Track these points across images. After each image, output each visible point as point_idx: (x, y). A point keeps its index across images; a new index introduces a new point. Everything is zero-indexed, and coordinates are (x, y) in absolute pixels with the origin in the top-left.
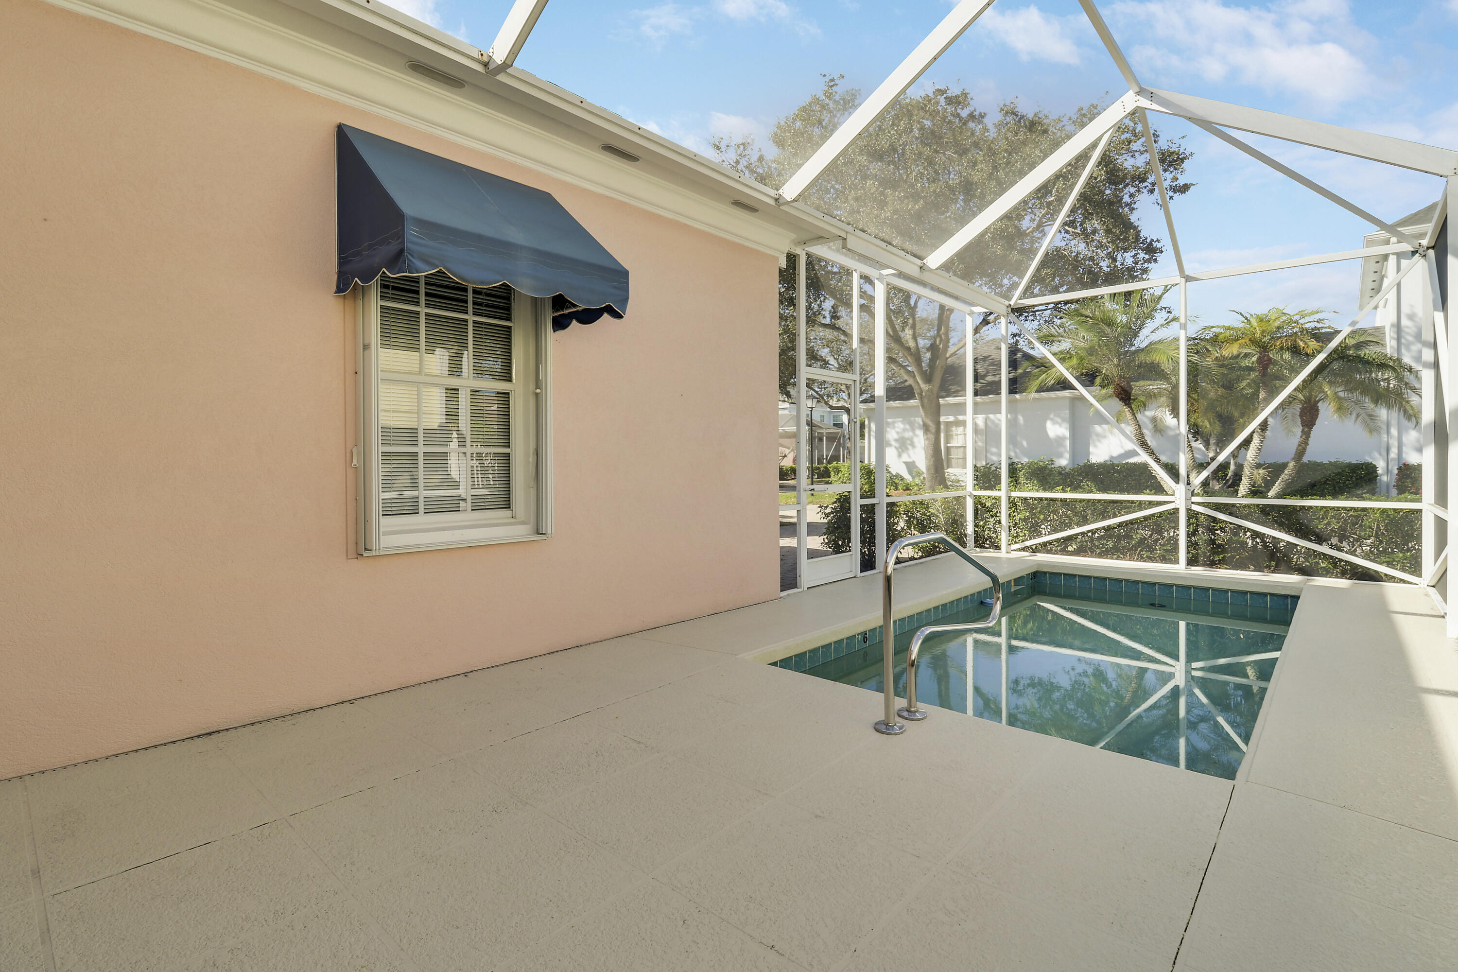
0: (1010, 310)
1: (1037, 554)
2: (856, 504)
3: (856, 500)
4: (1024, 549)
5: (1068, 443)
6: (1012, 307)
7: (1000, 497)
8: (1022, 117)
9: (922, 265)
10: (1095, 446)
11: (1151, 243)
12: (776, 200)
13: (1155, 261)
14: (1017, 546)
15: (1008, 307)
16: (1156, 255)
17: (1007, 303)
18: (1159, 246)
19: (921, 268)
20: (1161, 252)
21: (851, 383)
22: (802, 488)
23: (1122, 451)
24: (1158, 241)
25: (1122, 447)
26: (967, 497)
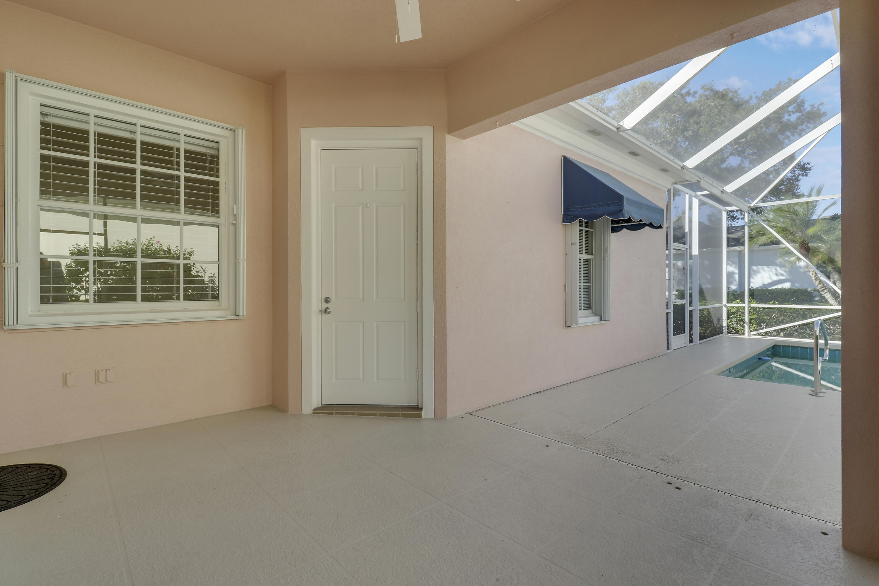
0: (750, 209)
1: (767, 337)
2: (687, 310)
3: (687, 308)
4: (758, 334)
5: (737, 276)
6: (751, 207)
7: (744, 307)
8: (717, 92)
9: (722, 190)
10: (753, 278)
11: (804, 165)
12: (682, 167)
13: (807, 175)
14: (755, 333)
15: (749, 207)
16: (807, 172)
17: (749, 205)
18: (809, 166)
19: (722, 191)
20: (810, 170)
21: (685, 249)
22: (671, 302)
23: (770, 281)
24: (808, 164)
25: (771, 279)
26: (723, 307)
